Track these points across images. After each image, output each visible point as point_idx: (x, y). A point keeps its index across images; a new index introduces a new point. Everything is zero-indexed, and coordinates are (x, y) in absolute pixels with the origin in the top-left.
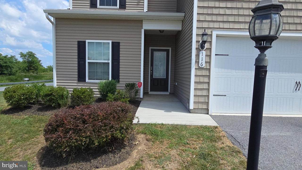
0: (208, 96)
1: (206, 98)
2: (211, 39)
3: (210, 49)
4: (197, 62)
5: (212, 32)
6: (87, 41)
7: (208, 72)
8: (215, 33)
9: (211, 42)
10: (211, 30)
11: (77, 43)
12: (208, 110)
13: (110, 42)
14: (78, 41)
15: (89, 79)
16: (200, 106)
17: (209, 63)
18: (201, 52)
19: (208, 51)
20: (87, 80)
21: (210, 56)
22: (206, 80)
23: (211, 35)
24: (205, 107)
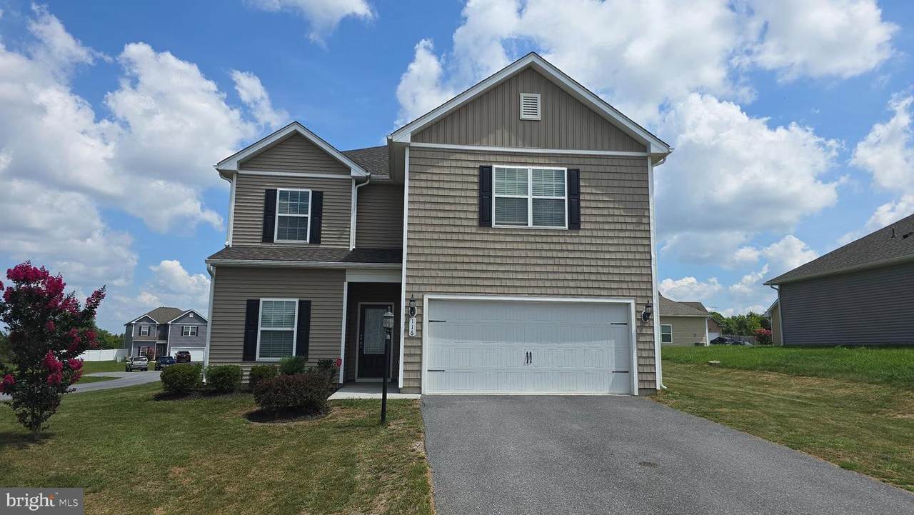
0: (420, 371)
1: (418, 374)
2: (423, 304)
3: (422, 315)
4: (407, 330)
5: (423, 296)
6: (262, 300)
7: (419, 342)
8: (426, 297)
9: (422, 308)
10: (421, 294)
11: (245, 303)
12: (420, 388)
13: (297, 300)
14: (248, 301)
15: (261, 356)
16: (412, 384)
17: (420, 331)
18: (411, 319)
19: (420, 318)
20: (258, 358)
21: (420, 323)
22: (418, 352)
23: (422, 300)
24: (417, 385)
